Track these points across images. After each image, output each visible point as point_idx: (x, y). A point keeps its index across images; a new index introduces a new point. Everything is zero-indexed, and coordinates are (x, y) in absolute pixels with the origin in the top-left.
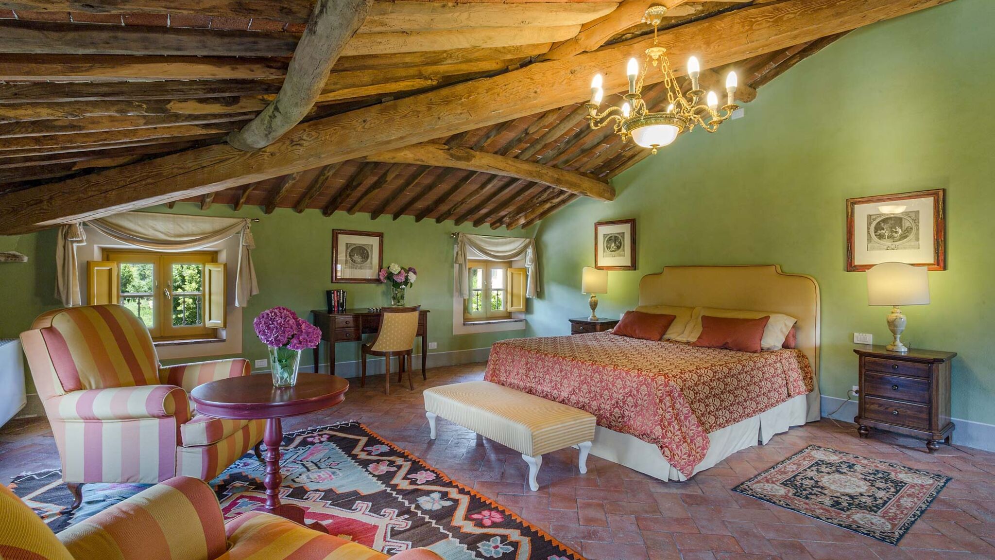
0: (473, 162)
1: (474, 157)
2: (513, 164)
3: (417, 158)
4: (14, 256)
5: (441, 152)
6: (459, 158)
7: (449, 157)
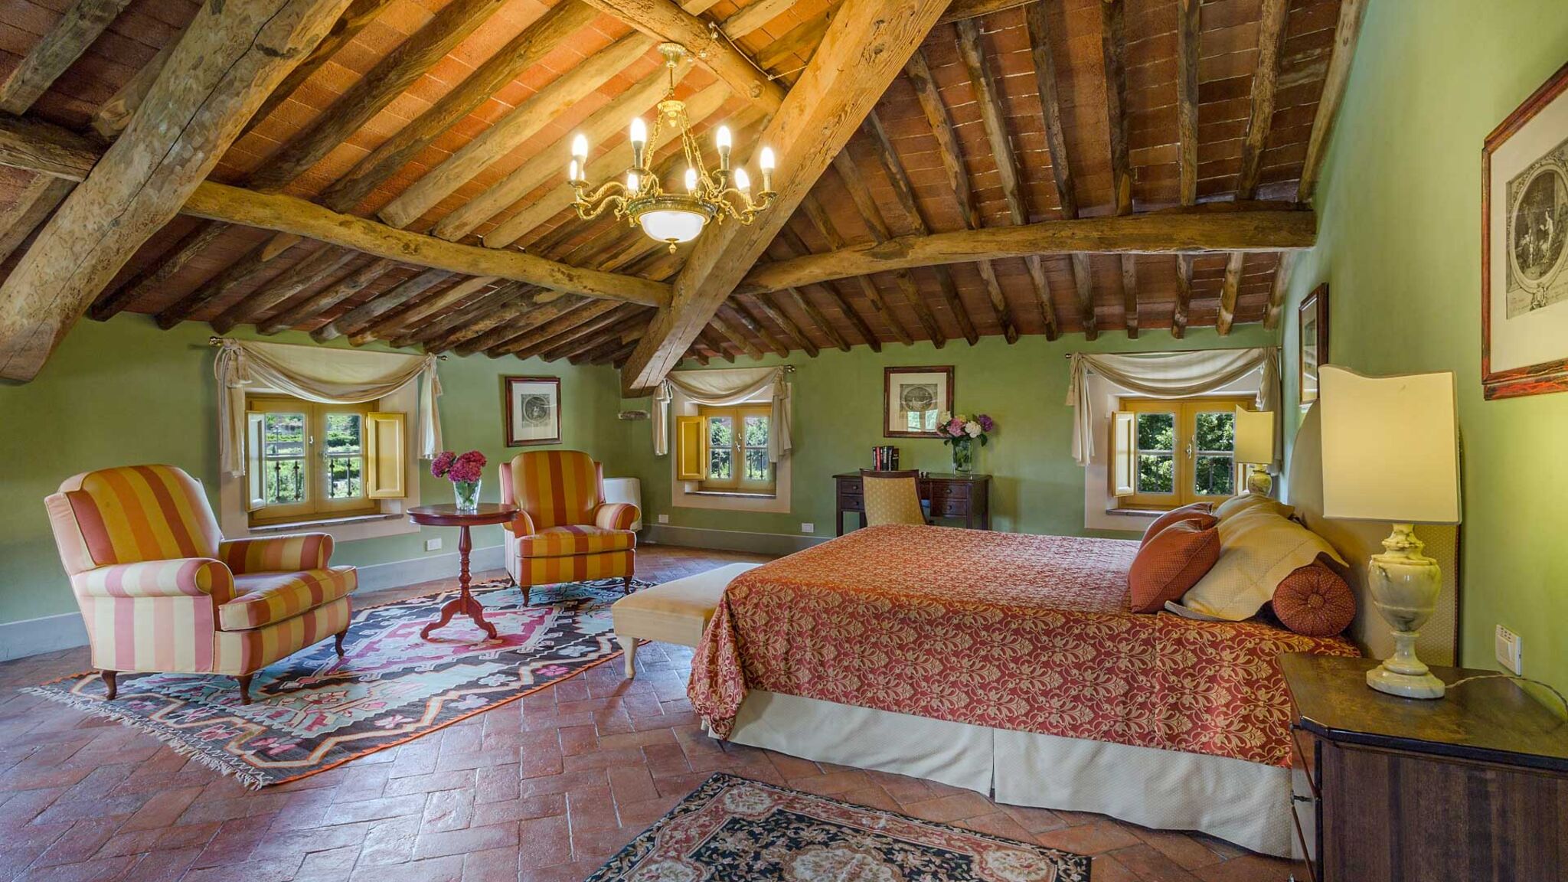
0: (911, 255)
1: (912, 247)
2: (991, 238)
3: (828, 272)
4: (642, 414)
5: (858, 255)
6: (887, 256)
7: (871, 259)
